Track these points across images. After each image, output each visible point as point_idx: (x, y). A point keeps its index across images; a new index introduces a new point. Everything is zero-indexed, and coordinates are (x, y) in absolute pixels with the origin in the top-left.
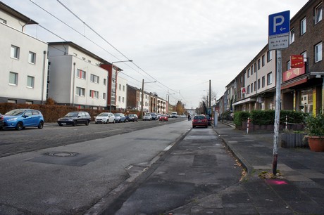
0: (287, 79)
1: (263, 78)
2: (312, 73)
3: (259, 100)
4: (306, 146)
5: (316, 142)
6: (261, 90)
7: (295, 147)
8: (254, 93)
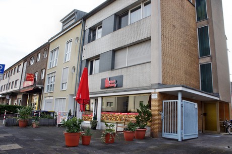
0: (25, 86)
1: (13, 82)
2: (37, 85)
3: (8, 97)
4: (18, 125)
5: (22, 123)
6: (10, 90)
7: (13, 126)
8: (5, 92)
